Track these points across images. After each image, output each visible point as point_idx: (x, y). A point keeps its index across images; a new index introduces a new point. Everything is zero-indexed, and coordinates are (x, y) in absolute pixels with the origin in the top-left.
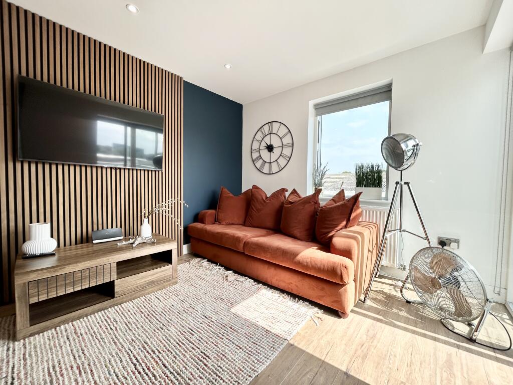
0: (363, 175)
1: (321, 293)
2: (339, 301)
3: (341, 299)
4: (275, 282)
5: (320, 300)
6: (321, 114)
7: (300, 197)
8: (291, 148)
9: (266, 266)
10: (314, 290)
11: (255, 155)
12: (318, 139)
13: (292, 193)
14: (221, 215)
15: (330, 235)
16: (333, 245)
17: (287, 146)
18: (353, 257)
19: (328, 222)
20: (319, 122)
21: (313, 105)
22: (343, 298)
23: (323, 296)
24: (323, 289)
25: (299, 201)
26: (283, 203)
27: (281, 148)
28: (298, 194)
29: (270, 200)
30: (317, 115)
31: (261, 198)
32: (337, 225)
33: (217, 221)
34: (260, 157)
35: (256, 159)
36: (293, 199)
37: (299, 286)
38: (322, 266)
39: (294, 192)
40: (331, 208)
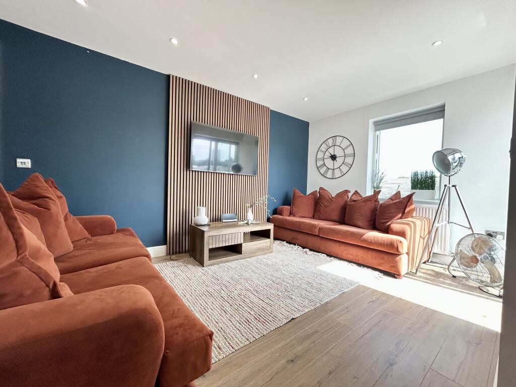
0: (418, 179)
1: (381, 261)
2: (395, 266)
3: (396, 264)
4: (344, 255)
5: (380, 266)
6: (380, 130)
7: (361, 197)
8: (353, 158)
9: (337, 244)
10: (376, 259)
11: (320, 163)
12: (376, 150)
13: (354, 194)
14: (295, 210)
15: (388, 224)
16: (391, 229)
17: (349, 156)
18: (407, 237)
19: (386, 215)
20: (378, 136)
21: (372, 122)
22: (398, 264)
23: (383, 264)
24: (383, 258)
25: (361, 199)
26: (346, 201)
27: (343, 158)
28: (359, 194)
29: (336, 199)
30: (376, 130)
31: (327, 197)
32: (394, 217)
33: (291, 214)
34: (324, 165)
35: (320, 166)
36: (355, 198)
37: (364, 257)
38: (383, 242)
39: (356, 193)
40: (390, 204)
